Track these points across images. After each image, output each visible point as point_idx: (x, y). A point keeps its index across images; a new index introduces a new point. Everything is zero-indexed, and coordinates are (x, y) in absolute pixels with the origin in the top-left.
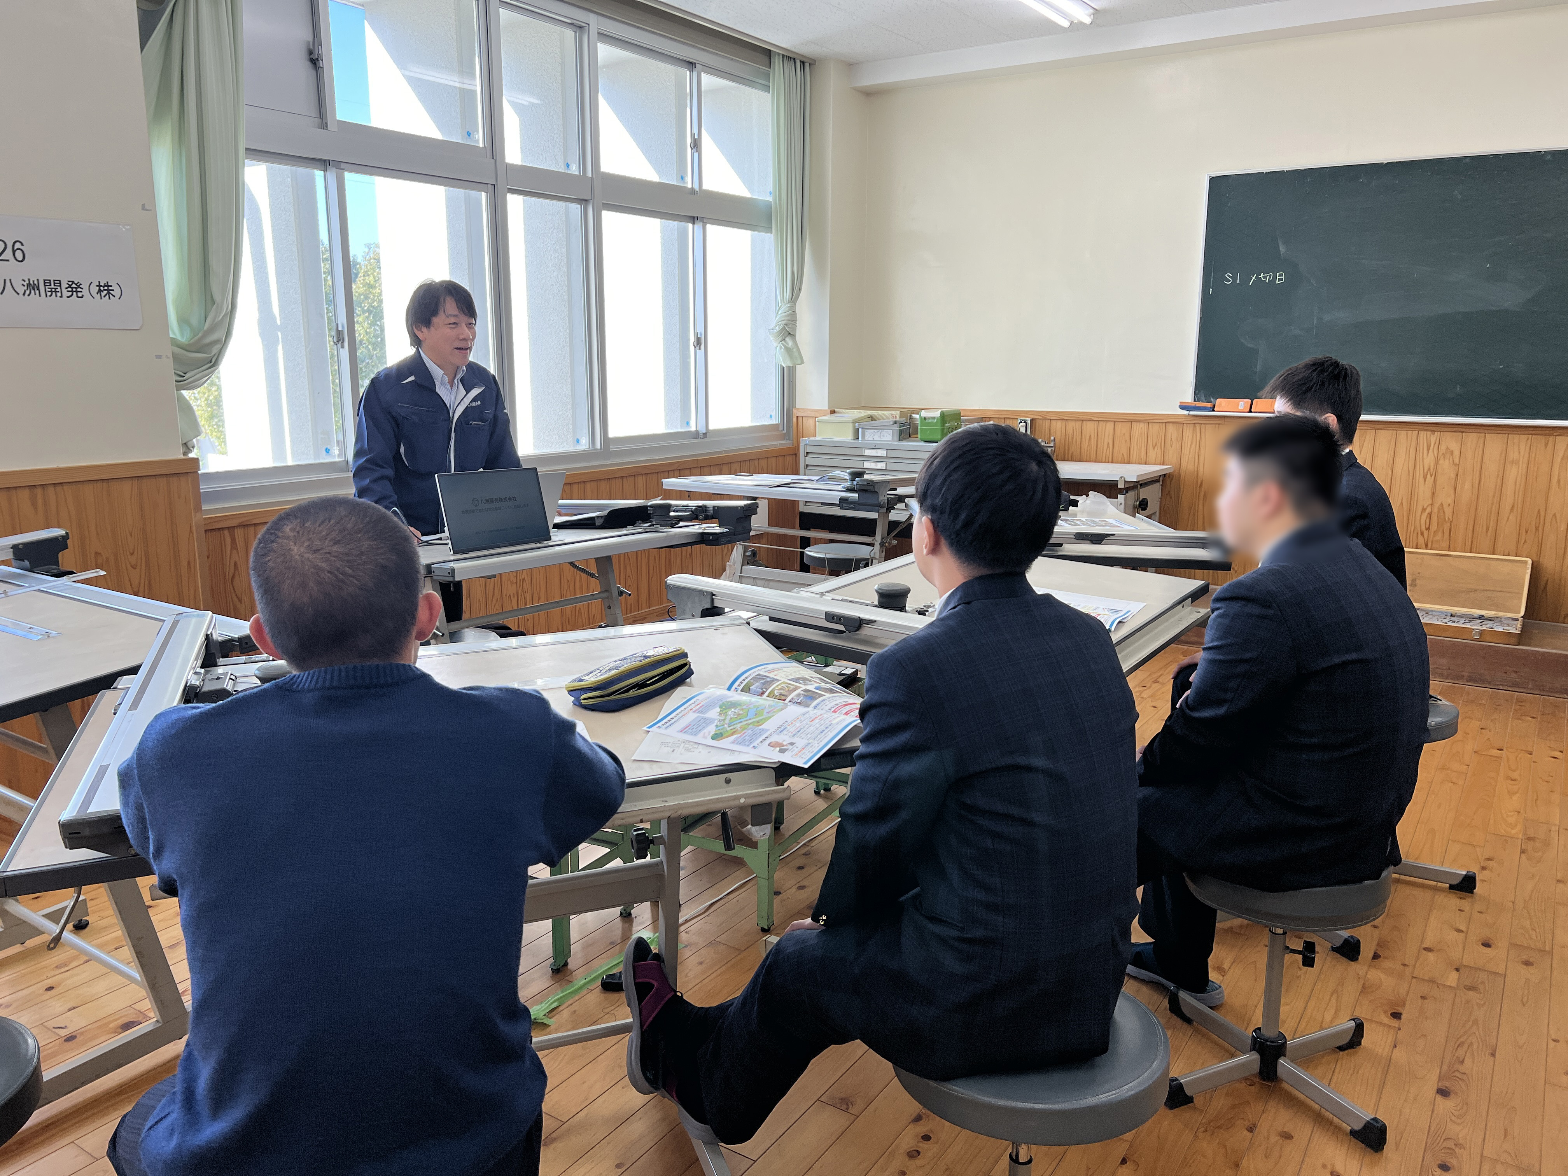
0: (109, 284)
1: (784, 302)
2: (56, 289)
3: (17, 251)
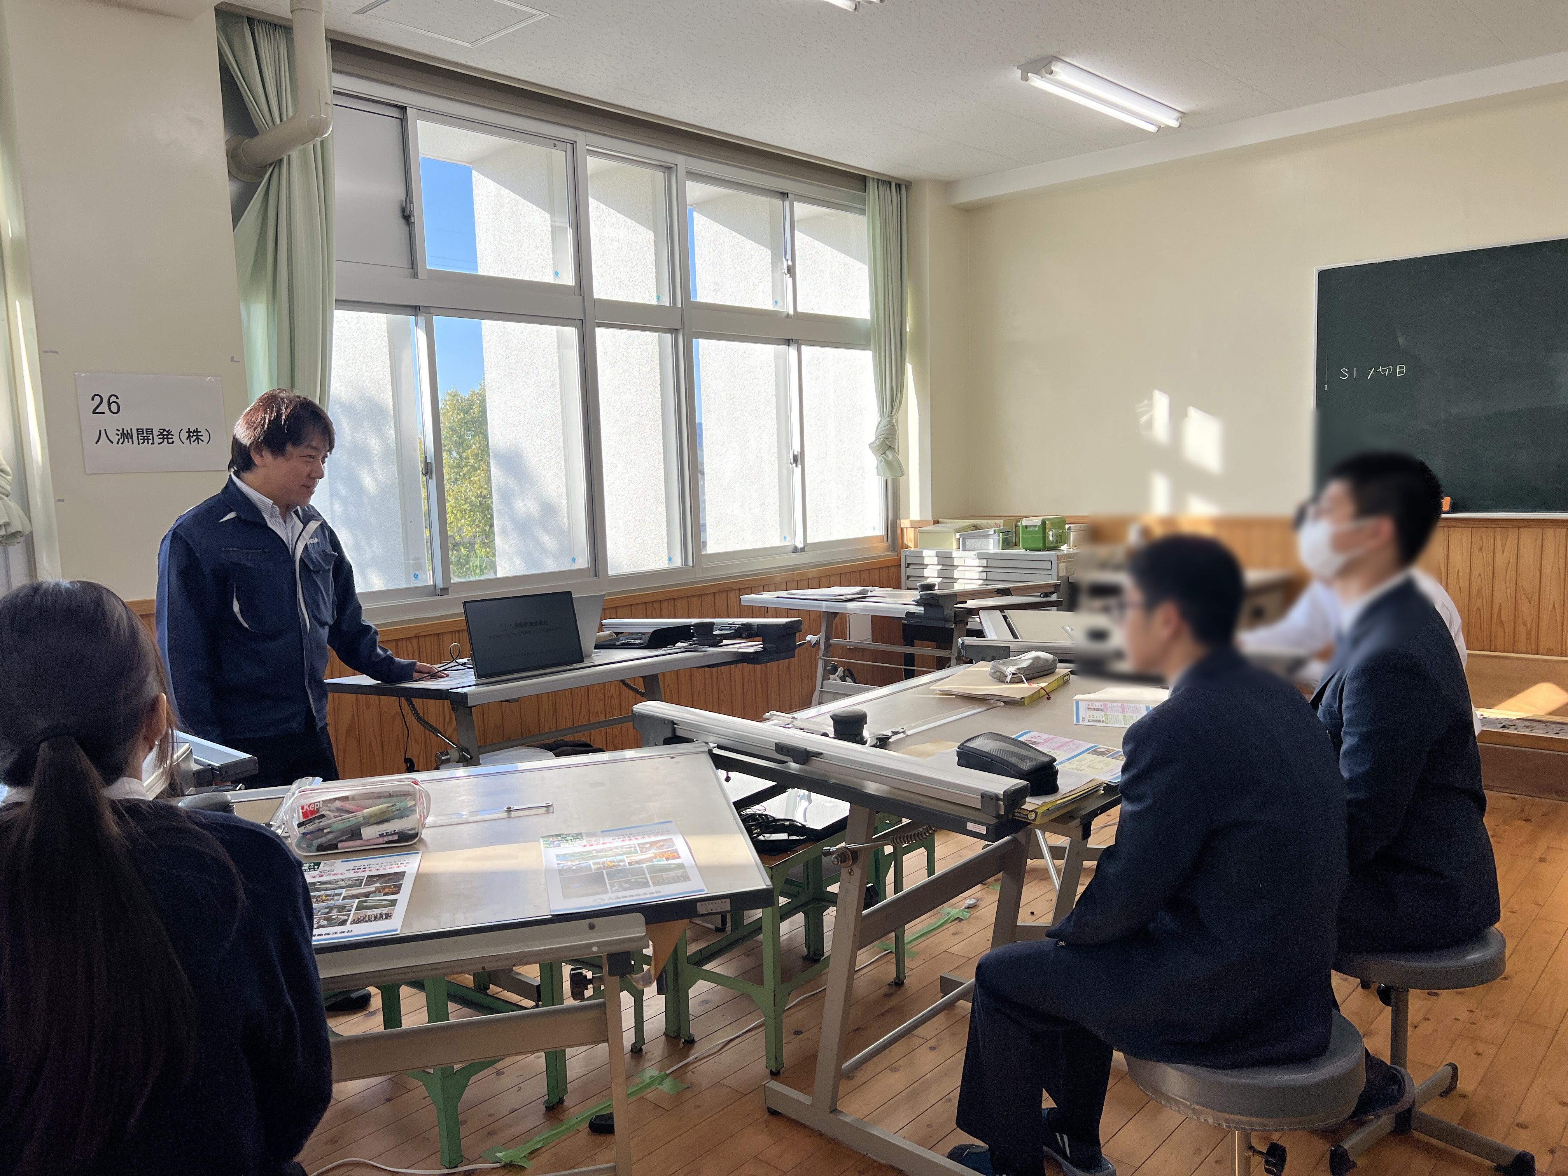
0: (198, 430)
1: (884, 417)
2: (148, 437)
3: (113, 404)
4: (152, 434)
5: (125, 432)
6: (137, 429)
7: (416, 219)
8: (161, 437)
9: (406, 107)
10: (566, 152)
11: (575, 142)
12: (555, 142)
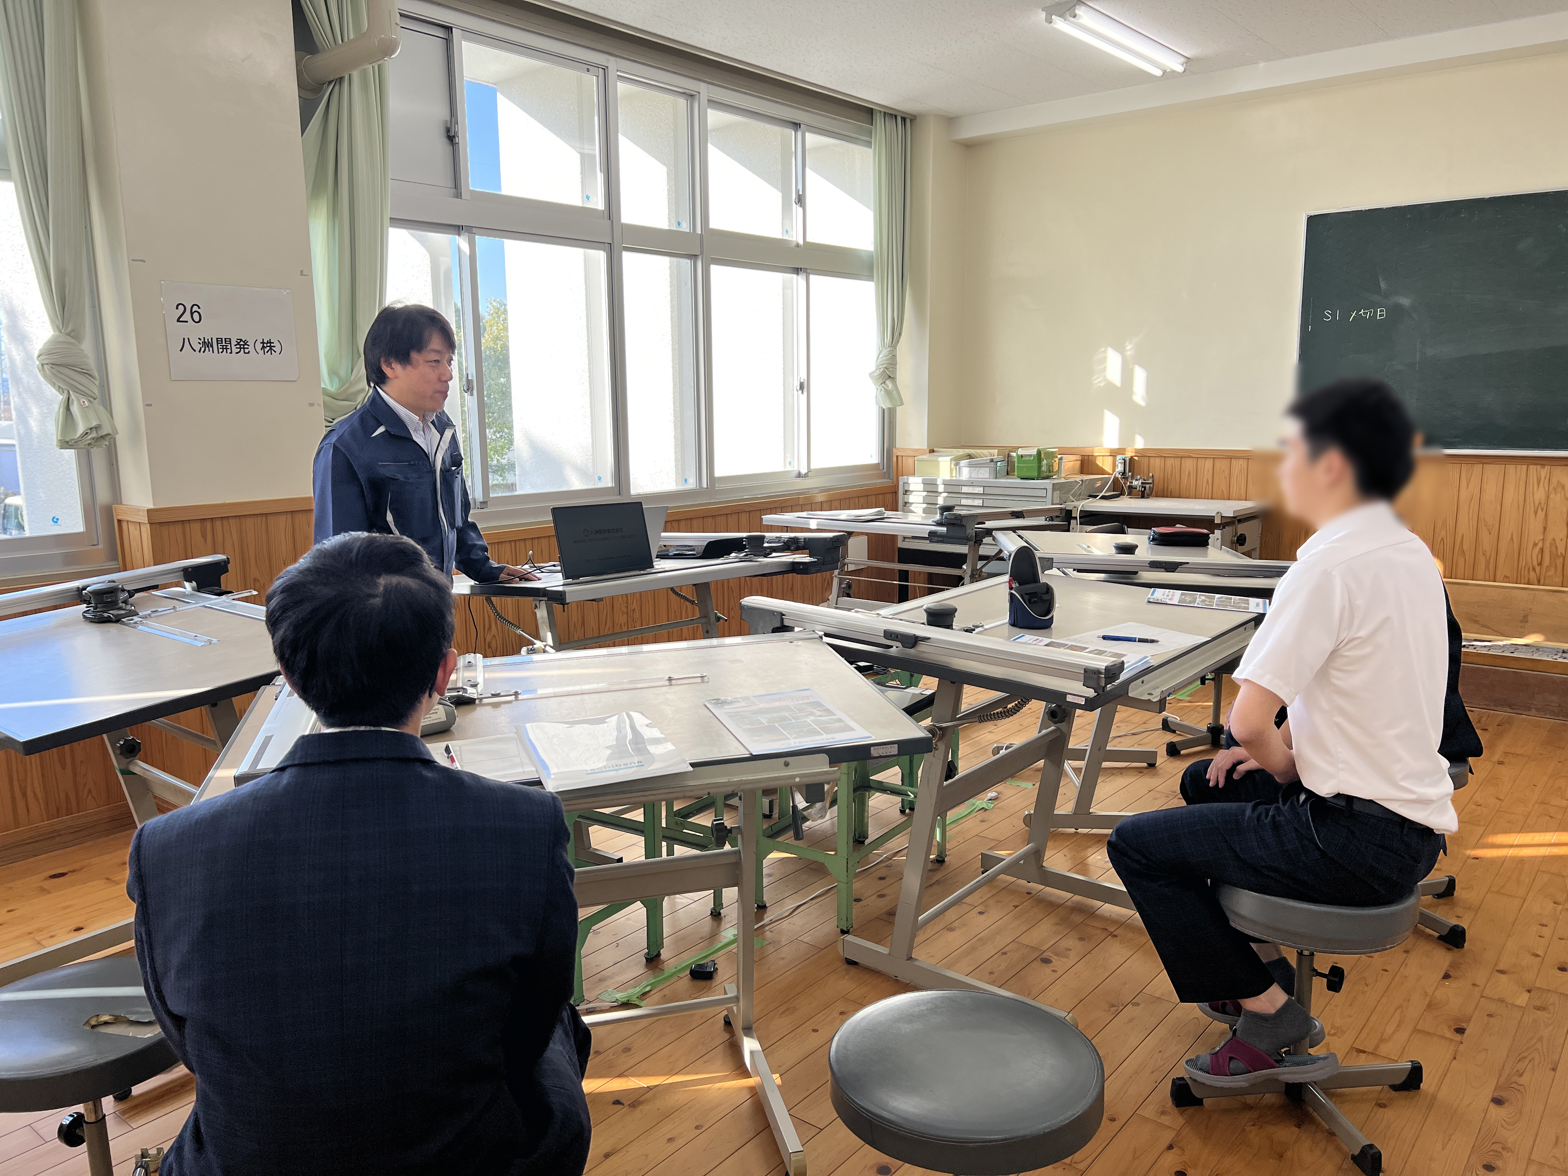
0: (272, 341)
1: (884, 347)
2: (226, 346)
3: (195, 313)
4: (230, 343)
5: (206, 341)
6: (217, 339)
7: (460, 140)
8: (238, 346)
9: (451, 28)
10: (598, 77)
11: (607, 67)
12: (588, 66)
